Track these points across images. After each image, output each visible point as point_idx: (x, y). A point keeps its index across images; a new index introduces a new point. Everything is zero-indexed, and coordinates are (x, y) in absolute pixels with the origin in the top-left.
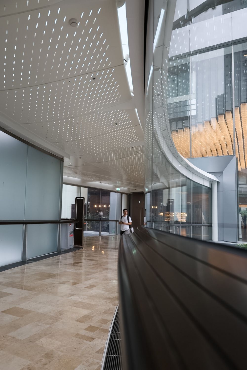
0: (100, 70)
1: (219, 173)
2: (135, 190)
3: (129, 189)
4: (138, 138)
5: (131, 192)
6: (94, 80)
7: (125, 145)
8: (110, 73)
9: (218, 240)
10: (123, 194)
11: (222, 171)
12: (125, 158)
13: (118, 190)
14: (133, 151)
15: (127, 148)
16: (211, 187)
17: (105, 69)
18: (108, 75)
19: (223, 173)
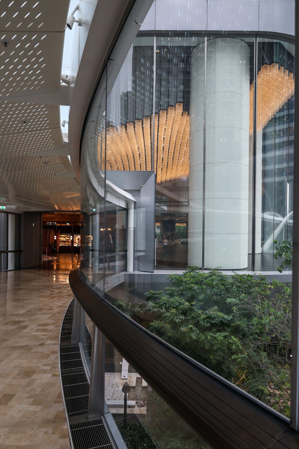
0: (21, 32)
1: (136, 192)
2: (28, 208)
3: (18, 207)
4: (52, 145)
5: (22, 212)
6: (6, 46)
7: (30, 153)
8: (37, 40)
9: (133, 270)
10: (9, 215)
11: (139, 189)
12: (25, 170)
13: (3, 209)
14: (40, 161)
15: (33, 157)
16: (126, 208)
17: (30, 32)
18: (33, 43)
19: (140, 192)
